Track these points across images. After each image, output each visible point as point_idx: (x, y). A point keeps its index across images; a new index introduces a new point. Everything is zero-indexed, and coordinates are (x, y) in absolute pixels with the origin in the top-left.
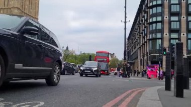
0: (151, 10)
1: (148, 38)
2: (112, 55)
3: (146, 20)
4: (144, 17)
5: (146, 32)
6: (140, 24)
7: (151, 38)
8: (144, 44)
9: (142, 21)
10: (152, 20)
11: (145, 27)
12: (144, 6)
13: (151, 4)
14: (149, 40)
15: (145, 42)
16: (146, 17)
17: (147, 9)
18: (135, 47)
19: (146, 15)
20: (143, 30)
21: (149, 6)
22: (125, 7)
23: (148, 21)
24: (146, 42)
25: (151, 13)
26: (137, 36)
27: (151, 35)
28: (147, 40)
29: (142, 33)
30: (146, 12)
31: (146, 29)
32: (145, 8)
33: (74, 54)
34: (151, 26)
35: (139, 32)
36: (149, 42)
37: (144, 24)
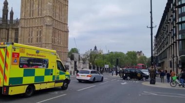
0: (180, 9)
1: (177, 39)
2: (140, 53)
3: (175, 20)
4: (172, 16)
5: (175, 32)
6: (169, 23)
7: (180, 38)
8: (173, 44)
9: (170, 20)
10: (181, 19)
11: (174, 27)
12: (172, 5)
13: (180, 3)
14: (179, 40)
15: (174, 42)
16: (174, 17)
17: (175, 8)
18: (164, 47)
19: (174, 14)
20: (172, 30)
21: (177, 5)
22: (151, 12)
23: (177, 20)
24: (176, 43)
25: (180, 13)
26: (165, 36)
27: (180, 36)
28: (176, 40)
29: (171, 33)
30: (174, 12)
31: (175, 29)
32: (173, 7)
33: (102, 54)
34: (180, 25)
35: (167, 31)
36: (179, 42)
37: (173, 23)
